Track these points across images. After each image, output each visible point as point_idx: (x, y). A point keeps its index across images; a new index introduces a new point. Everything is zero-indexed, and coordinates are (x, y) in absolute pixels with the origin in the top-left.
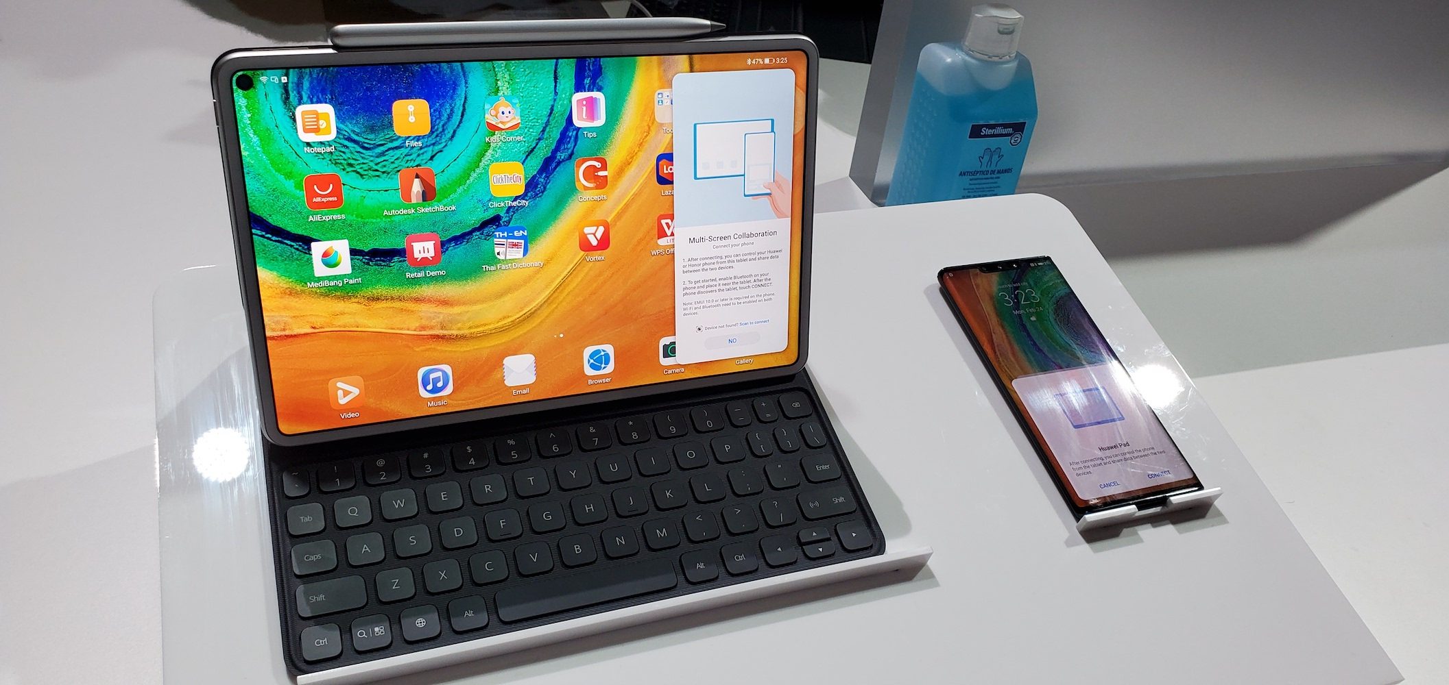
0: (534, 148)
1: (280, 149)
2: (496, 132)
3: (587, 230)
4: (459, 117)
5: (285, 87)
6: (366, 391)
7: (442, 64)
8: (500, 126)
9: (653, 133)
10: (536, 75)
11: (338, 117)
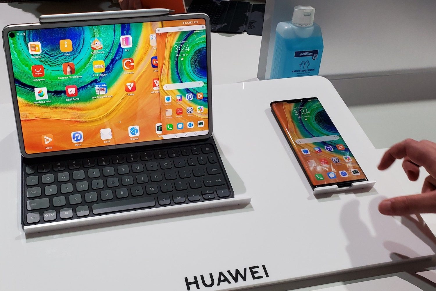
0: (108, 55)
1: (23, 57)
2: (95, 50)
3: (128, 84)
4: (82, 45)
5: (25, 36)
6: (54, 140)
7: (76, 27)
8: (96, 48)
9: (149, 50)
10: (107, 30)
11: (42, 46)
